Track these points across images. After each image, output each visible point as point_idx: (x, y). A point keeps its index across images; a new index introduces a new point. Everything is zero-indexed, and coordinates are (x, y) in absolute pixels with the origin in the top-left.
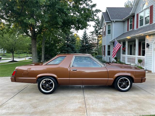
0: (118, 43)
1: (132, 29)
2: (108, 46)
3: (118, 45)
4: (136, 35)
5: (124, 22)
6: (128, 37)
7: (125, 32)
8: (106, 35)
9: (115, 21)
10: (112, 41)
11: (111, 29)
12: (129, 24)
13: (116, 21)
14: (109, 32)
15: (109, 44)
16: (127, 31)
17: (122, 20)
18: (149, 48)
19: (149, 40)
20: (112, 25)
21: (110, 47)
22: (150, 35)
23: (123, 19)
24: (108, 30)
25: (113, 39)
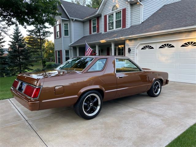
0: (89, 47)
1: (96, 32)
2: (66, 51)
3: (89, 49)
4: (115, 39)
5: (83, 22)
6: (103, 41)
7: (85, 35)
8: (62, 36)
9: (74, 20)
10: (71, 46)
11: (69, 29)
12: (92, 26)
13: (76, 20)
14: (66, 33)
15: (67, 49)
16: (89, 34)
17: (82, 20)
18: (131, 53)
19: (130, 45)
20: (70, 24)
21: (69, 53)
22: (131, 40)
23: (84, 19)
24: (65, 30)
25: (73, 43)
